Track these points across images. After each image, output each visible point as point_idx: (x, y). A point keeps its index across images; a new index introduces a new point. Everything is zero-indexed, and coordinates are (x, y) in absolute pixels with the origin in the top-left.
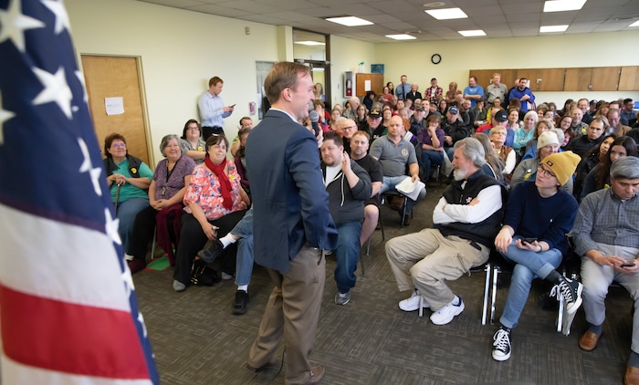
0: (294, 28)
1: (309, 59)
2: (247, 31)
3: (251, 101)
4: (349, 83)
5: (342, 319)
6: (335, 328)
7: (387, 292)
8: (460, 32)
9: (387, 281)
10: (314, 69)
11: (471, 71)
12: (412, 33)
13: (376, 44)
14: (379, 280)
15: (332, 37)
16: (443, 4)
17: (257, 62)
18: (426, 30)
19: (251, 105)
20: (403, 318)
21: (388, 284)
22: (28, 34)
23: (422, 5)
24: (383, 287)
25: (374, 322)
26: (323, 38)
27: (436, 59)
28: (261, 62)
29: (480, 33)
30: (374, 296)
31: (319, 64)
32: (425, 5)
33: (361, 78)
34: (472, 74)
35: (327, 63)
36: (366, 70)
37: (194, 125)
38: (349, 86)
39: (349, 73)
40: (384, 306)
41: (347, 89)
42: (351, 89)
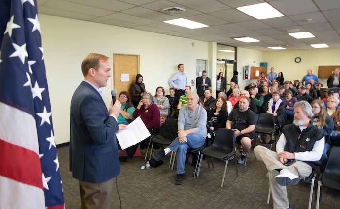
0: (218, 43)
1: (225, 59)
2: (193, 44)
3: (192, 79)
4: (247, 71)
5: (224, 200)
6: (219, 205)
7: (253, 188)
8: (312, 45)
9: (254, 182)
10: (228, 64)
11: (319, 67)
12: (283, 46)
13: (263, 52)
14: (249, 181)
15: (238, 48)
16: (299, 30)
17: (197, 60)
18: (291, 44)
19: (192, 80)
20: (261, 205)
21: (254, 184)
22: (14, 30)
23: (286, 31)
24: (251, 185)
25: (243, 205)
26: (233, 48)
27: (298, 60)
28: (200, 60)
29: (325, 45)
30: (245, 190)
31: (230, 62)
32: (288, 31)
33: (254, 69)
34: (320, 68)
35: (235, 61)
36: (257, 65)
37: (161, 89)
38: (247, 74)
39: (247, 67)
40: (250, 197)
41: (246, 75)
42: (248, 75)
